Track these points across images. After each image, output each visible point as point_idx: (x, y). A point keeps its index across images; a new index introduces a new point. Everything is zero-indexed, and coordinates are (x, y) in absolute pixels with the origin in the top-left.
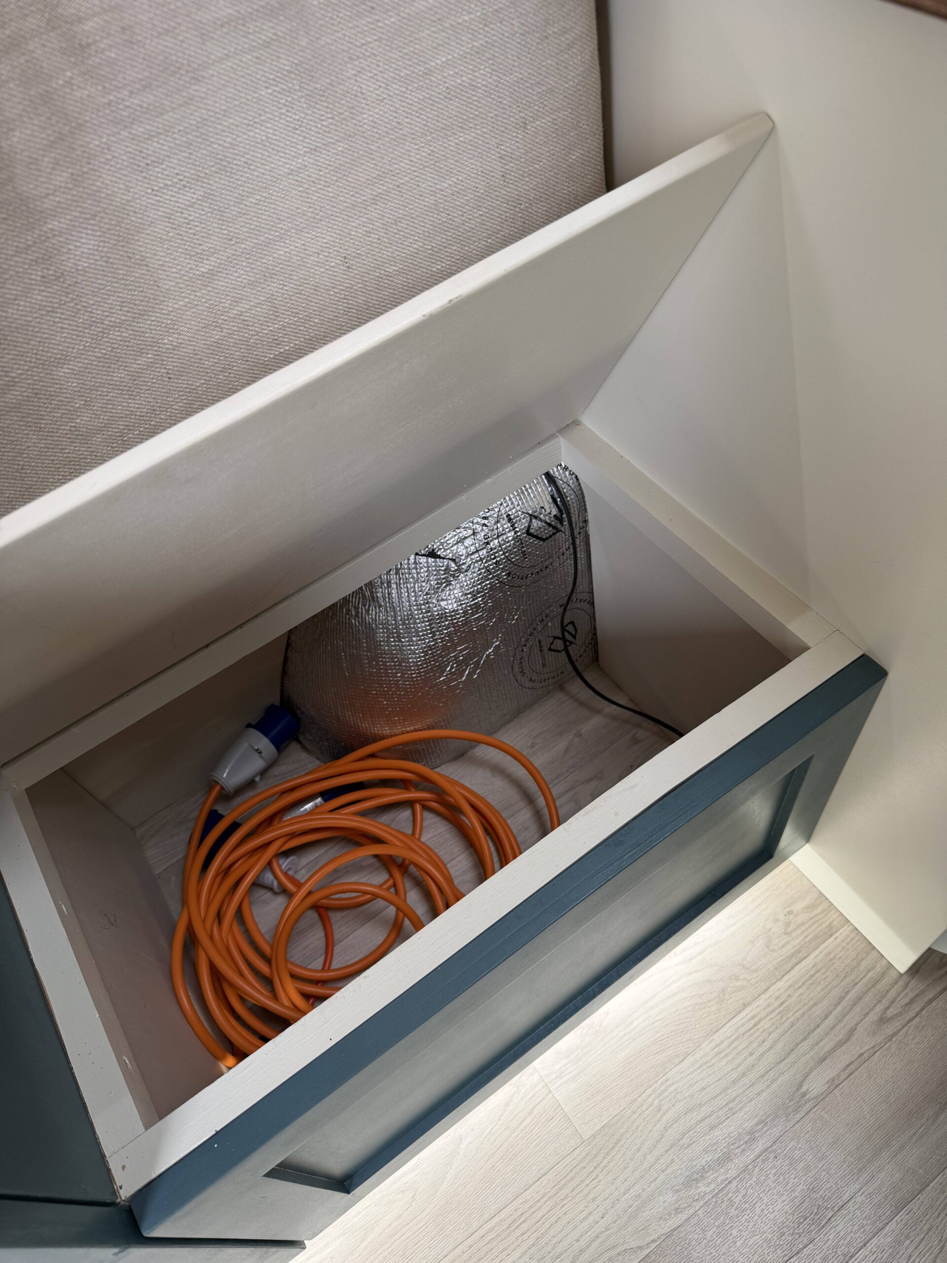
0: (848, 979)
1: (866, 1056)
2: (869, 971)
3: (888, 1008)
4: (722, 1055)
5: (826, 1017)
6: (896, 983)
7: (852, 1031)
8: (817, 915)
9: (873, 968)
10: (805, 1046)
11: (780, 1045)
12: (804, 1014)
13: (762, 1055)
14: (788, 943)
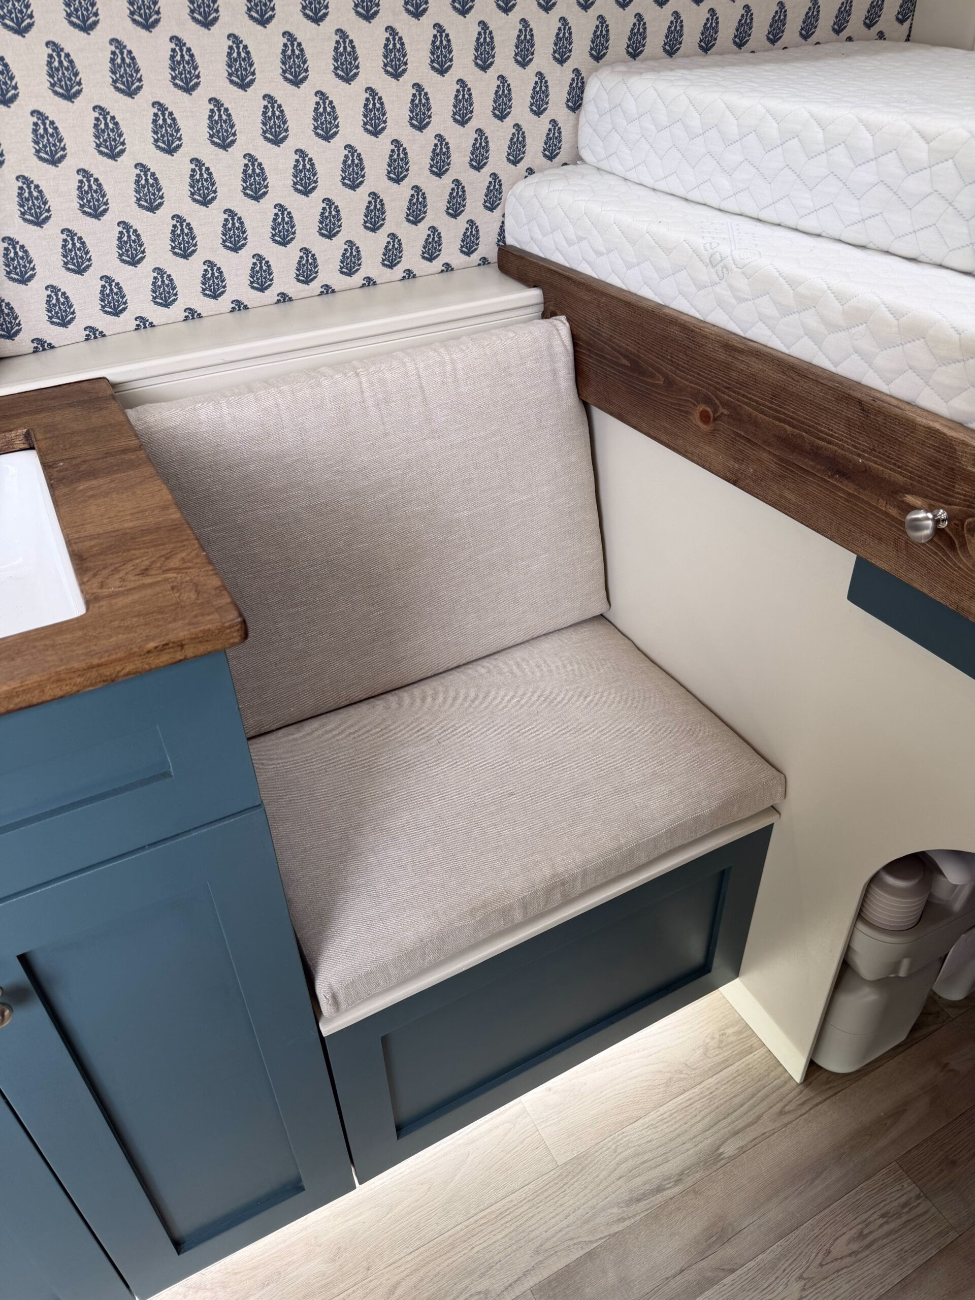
0: (760, 1083)
1: (767, 1134)
2: (776, 1080)
3: (786, 1105)
4: (665, 1121)
5: (742, 1106)
6: (794, 1089)
7: (759, 1117)
8: (742, 1038)
9: (779, 1078)
10: (725, 1122)
11: (708, 1119)
12: (726, 1101)
13: (694, 1125)
14: (720, 1053)
